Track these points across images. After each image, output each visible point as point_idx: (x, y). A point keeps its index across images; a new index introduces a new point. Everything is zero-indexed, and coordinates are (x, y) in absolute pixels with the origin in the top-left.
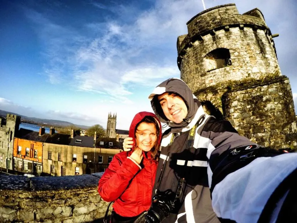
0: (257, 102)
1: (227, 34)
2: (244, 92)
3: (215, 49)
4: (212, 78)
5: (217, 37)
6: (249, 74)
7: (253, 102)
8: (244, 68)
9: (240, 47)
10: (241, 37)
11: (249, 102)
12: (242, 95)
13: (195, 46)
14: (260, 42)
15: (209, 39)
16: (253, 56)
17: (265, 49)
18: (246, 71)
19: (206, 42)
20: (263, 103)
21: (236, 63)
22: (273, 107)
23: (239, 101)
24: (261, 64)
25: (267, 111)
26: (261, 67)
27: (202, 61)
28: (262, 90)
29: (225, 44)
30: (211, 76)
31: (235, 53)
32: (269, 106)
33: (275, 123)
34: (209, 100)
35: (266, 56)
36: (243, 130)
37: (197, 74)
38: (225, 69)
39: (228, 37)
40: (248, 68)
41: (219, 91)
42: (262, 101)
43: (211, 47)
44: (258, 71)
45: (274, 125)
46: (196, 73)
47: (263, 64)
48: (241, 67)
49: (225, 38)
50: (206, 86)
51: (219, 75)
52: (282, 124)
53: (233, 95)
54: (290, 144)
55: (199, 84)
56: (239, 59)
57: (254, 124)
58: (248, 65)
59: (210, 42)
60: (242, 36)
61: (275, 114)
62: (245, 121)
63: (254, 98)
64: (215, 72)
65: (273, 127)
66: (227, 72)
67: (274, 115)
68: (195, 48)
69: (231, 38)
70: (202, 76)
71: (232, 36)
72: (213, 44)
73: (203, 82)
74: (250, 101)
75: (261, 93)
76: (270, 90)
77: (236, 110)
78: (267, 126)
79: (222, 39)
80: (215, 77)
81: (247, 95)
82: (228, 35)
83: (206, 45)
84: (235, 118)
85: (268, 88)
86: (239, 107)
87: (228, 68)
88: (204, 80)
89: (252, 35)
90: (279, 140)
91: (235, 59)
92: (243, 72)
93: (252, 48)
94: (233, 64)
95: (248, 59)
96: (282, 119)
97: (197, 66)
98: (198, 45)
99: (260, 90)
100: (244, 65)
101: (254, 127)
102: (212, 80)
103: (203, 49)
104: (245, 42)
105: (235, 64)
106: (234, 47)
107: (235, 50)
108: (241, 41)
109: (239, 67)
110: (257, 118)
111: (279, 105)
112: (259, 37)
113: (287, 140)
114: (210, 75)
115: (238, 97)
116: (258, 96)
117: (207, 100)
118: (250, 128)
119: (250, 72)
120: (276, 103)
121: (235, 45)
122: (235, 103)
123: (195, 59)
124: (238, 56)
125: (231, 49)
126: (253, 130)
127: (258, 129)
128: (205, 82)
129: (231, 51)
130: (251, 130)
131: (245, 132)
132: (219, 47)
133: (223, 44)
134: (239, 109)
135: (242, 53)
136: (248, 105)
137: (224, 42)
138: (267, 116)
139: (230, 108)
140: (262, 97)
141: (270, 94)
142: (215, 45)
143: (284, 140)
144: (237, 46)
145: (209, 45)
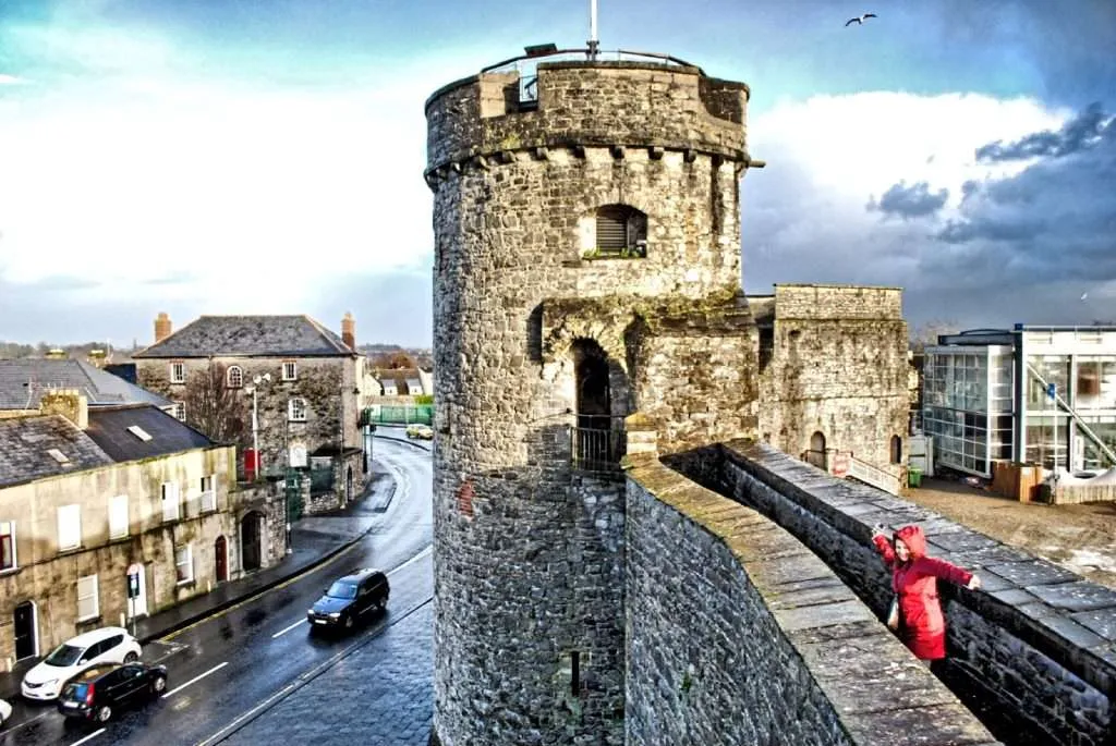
0: (698, 363)
1: (651, 168)
2: (677, 340)
3: (613, 202)
4: (594, 279)
5: (626, 168)
6: (678, 286)
7: (692, 361)
8: (671, 268)
9: (672, 216)
10: (680, 185)
11: (686, 360)
12: (674, 347)
13: (554, 164)
14: (717, 201)
15: (604, 165)
16: (695, 241)
17: (722, 220)
18: (673, 276)
19: (593, 171)
20: (709, 366)
21: (656, 253)
22: (725, 374)
23: (667, 355)
24: (706, 264)
25: (714, 379)
26: (704, 268)
27: (573, 223)
28: (711, 344)
29: (640, 197)
30: (594, 274)
31: (658, 229)
32: (718, 371)
33: (726, 400)
34: (595, 337)
35: (721, 240)
36: (671, 407)
37: (552, 255)
38: (630, 265)
39: (652, 180)
40: (680, 270)
41: (615, 319)
42: (707, 362)
43: (604, 194)
44: (697, 279)
45: (723, 402)
46: (550, 251)
47: (710, 263)
48: (666, 266)
49: (644, 180)
50: (576, 293)
51: (613, 275)
52: (737, 401)
53: (656, 343)
54: (747, 431)
55: (557, 285)
56: (664, 245)
57: (689, 398)
58: (679, 262)
59: (605, 177)
60: (683, 184)
61: (728, 386)
62: (674, 392)
63: (694, 355)
64: (605, 267)
65: (722, 406)
66: (634, 273)
67: (725, 387)
68: (553, 173)
69: (658, 182)
70: (566, 264)
71: (662, 176)
72: (612, 186)
73: (571, 281)
74: (688, 358)
75: (709, 349)
76: (725, 347)
77: (659, 371)
78: (713, 404)
79: (636, 179)
80: (603, 278)
81: (683, 347)
82: (653, 172)
83: (593, 180)
84: (657, 386)
85: (722, 343)
86: (666, 366)
87: (636, 264)
88: (575, 278)
89: (705, 182)
90: (731, 425)
91: (655, 244)
92: (666, 277)
93: (697, 221)
94: (649, 255)
95: (683, 248)
96: (737, 394)
97: (555, 232)
98: (566, 167)
99: (708, 343)
100: (671, 262)
101: (691, 404)
102: (594, 283)
103: (581, 189)
104: (688, 201)
105: (654, 256)
106: (660, 212)
107: (660, 220)
108: (677, 198)
109: (660, 267)
110: (696, 388)
111: (736, 373)
112: (718, 188)
113: (743, 425)
114: (591, 271)
115: (666, 348)
116: (703, 353)
117: (590, 336)
118: (683, 404)
119: (680, 281)
120: (730, 369)
121: (664, 205)
122: (659, 358)
123: (547, 206)
124: (665, 237)
125: (653, 216)
126: (688, 408)
127: (696, 406)
128: (575, 283)
129: (651, 222)
130: (685, 408)
131: (675, 410)
132: (627, 201)
133: (637, 194)
134: (665, 370)
135: (673, 232)
136: (683, 364)
137: (640, 190)
138: (713, 387)
139: (647, 366)
140: (710, 356)
141: (724, 353)
142: (615, 191)
143: (739, 425)
144: (667, 209)
145: (599, 183)
